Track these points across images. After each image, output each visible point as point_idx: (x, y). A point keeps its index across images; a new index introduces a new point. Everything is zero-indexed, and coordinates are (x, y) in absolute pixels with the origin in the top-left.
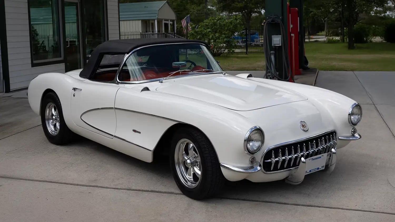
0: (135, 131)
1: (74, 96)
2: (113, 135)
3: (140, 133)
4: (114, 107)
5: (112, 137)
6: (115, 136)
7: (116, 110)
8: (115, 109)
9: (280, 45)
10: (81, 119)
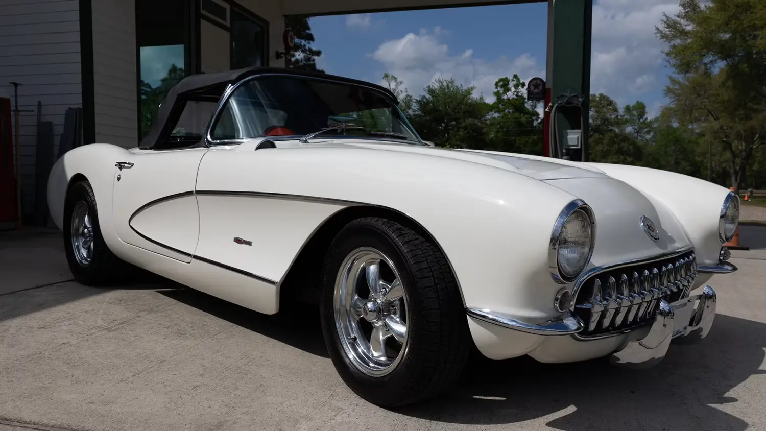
0: (238, 241)
1: (119, 179)
2: (189, 255)
3: (249, 243)
4: (194, 190)
5: (188, 259)
6: (196, 257)
7: (199, 197)
8: (196, 193)
9: (579, 147)
10: (130, 225)
